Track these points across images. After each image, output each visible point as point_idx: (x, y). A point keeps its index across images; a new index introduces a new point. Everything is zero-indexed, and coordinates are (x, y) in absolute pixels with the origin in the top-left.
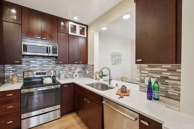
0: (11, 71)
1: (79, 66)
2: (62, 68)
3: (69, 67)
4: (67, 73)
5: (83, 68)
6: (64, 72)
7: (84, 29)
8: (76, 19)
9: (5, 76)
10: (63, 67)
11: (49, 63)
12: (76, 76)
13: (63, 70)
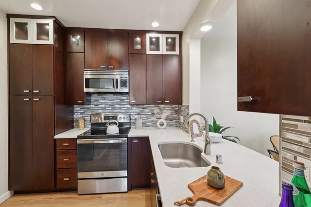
0: (79, 112)
1: (168, 107)
2: (141, 111)
3: (152, 108)
4: (147, 118)
5: (176, 111)
6: (144, 116)
7: (174, 39)
8: (155, 25)
9: (73, 119)
10: (141, 109)
11: (122, 103)
12: (162, 125)
13: (142, 113)
